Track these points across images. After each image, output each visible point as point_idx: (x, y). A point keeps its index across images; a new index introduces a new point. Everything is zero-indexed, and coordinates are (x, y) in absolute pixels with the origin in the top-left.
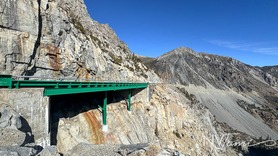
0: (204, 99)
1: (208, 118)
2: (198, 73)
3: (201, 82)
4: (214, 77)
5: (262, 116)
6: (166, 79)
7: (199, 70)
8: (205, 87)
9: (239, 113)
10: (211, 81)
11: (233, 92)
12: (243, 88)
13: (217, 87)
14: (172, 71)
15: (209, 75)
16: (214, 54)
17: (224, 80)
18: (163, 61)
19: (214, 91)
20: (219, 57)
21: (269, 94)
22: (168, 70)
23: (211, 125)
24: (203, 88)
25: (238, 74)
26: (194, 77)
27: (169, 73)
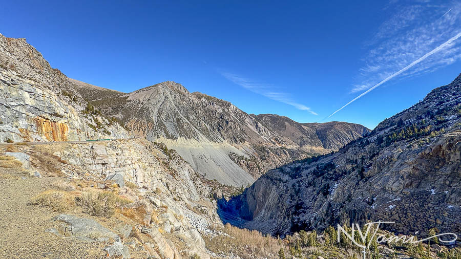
0: (195, 156)
1: (187, 173)
2: (191, 122)
3: (194, 133)
4: (208, 127)
5: (248, 166)
6: (144, 131)
7: (191, 118)
8: (198, 140)
9: (230, 166)
10: (205, 132)
11: (227, 143)
12: (237, 139)
13: (212, 140)
14: (154, 118)
15: (203, 124)
16: (212, 96)
17: (219, 130)
18: (138, 102)
19: (208, 144)
20: (218, 100)
21: (257, 144)
22: (147, 117)
23: (189, 179)
24: (196, 142)
25: (235, 123)
26: (185, 127)
27: (148, 121)
